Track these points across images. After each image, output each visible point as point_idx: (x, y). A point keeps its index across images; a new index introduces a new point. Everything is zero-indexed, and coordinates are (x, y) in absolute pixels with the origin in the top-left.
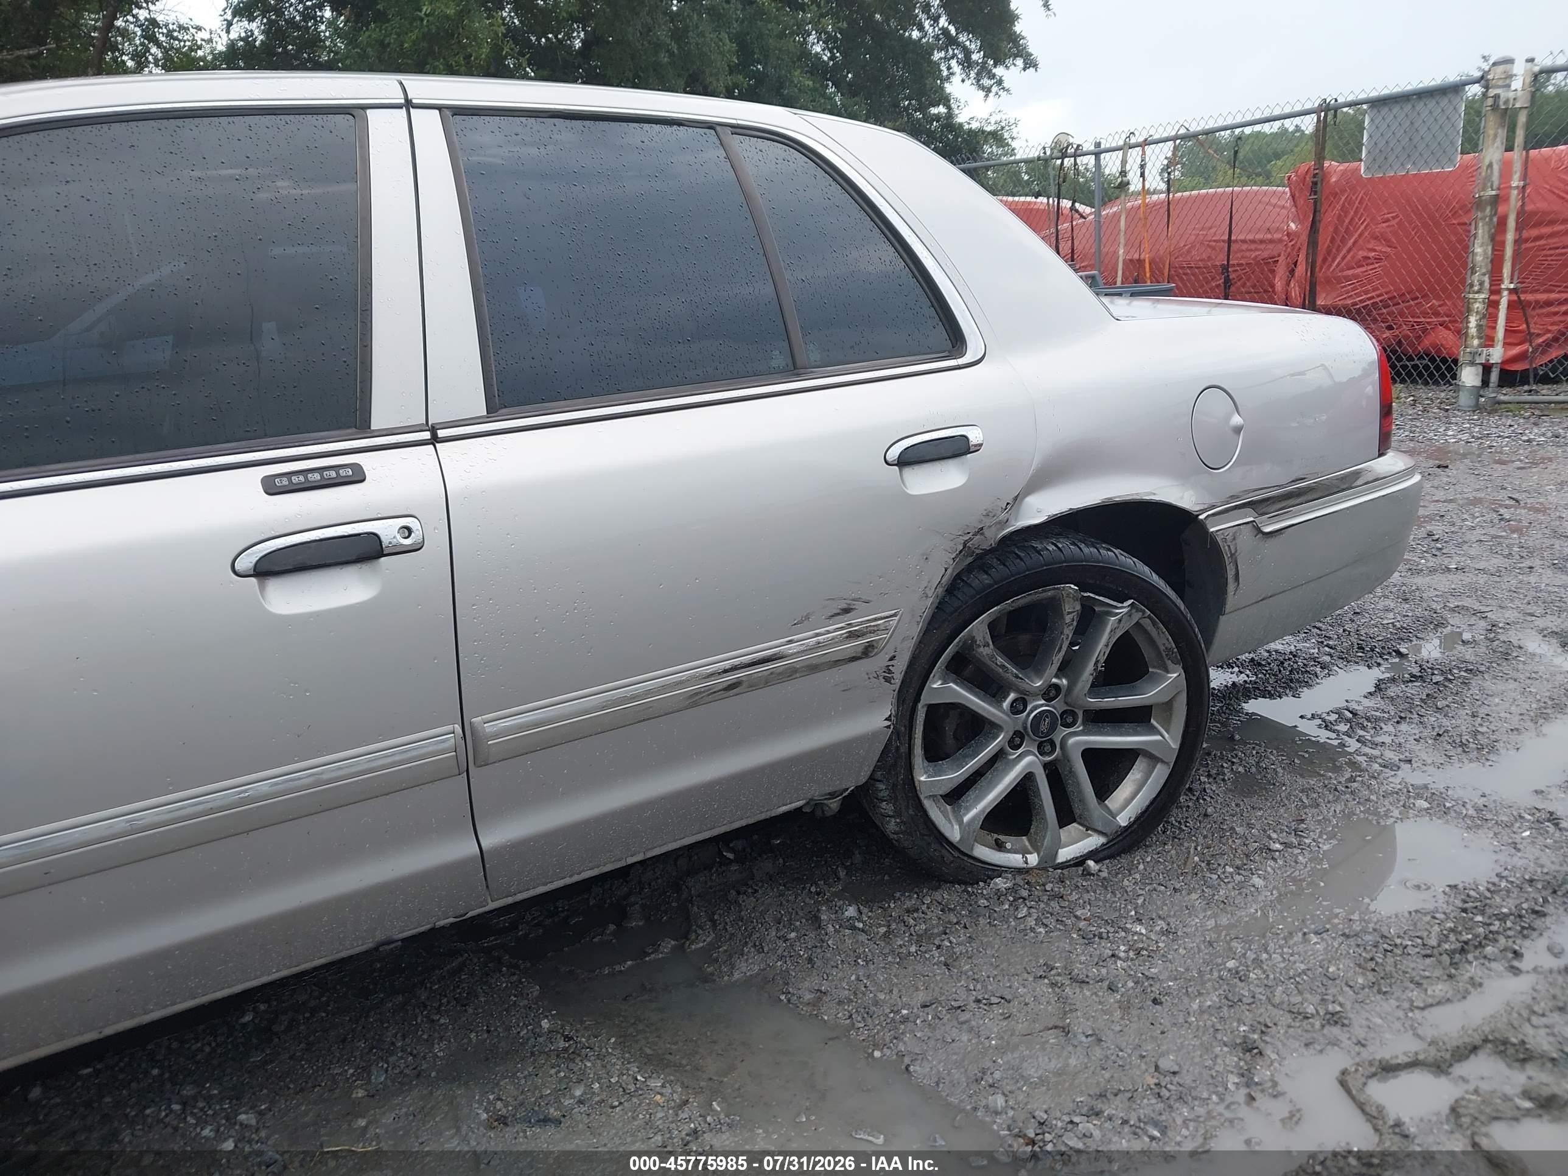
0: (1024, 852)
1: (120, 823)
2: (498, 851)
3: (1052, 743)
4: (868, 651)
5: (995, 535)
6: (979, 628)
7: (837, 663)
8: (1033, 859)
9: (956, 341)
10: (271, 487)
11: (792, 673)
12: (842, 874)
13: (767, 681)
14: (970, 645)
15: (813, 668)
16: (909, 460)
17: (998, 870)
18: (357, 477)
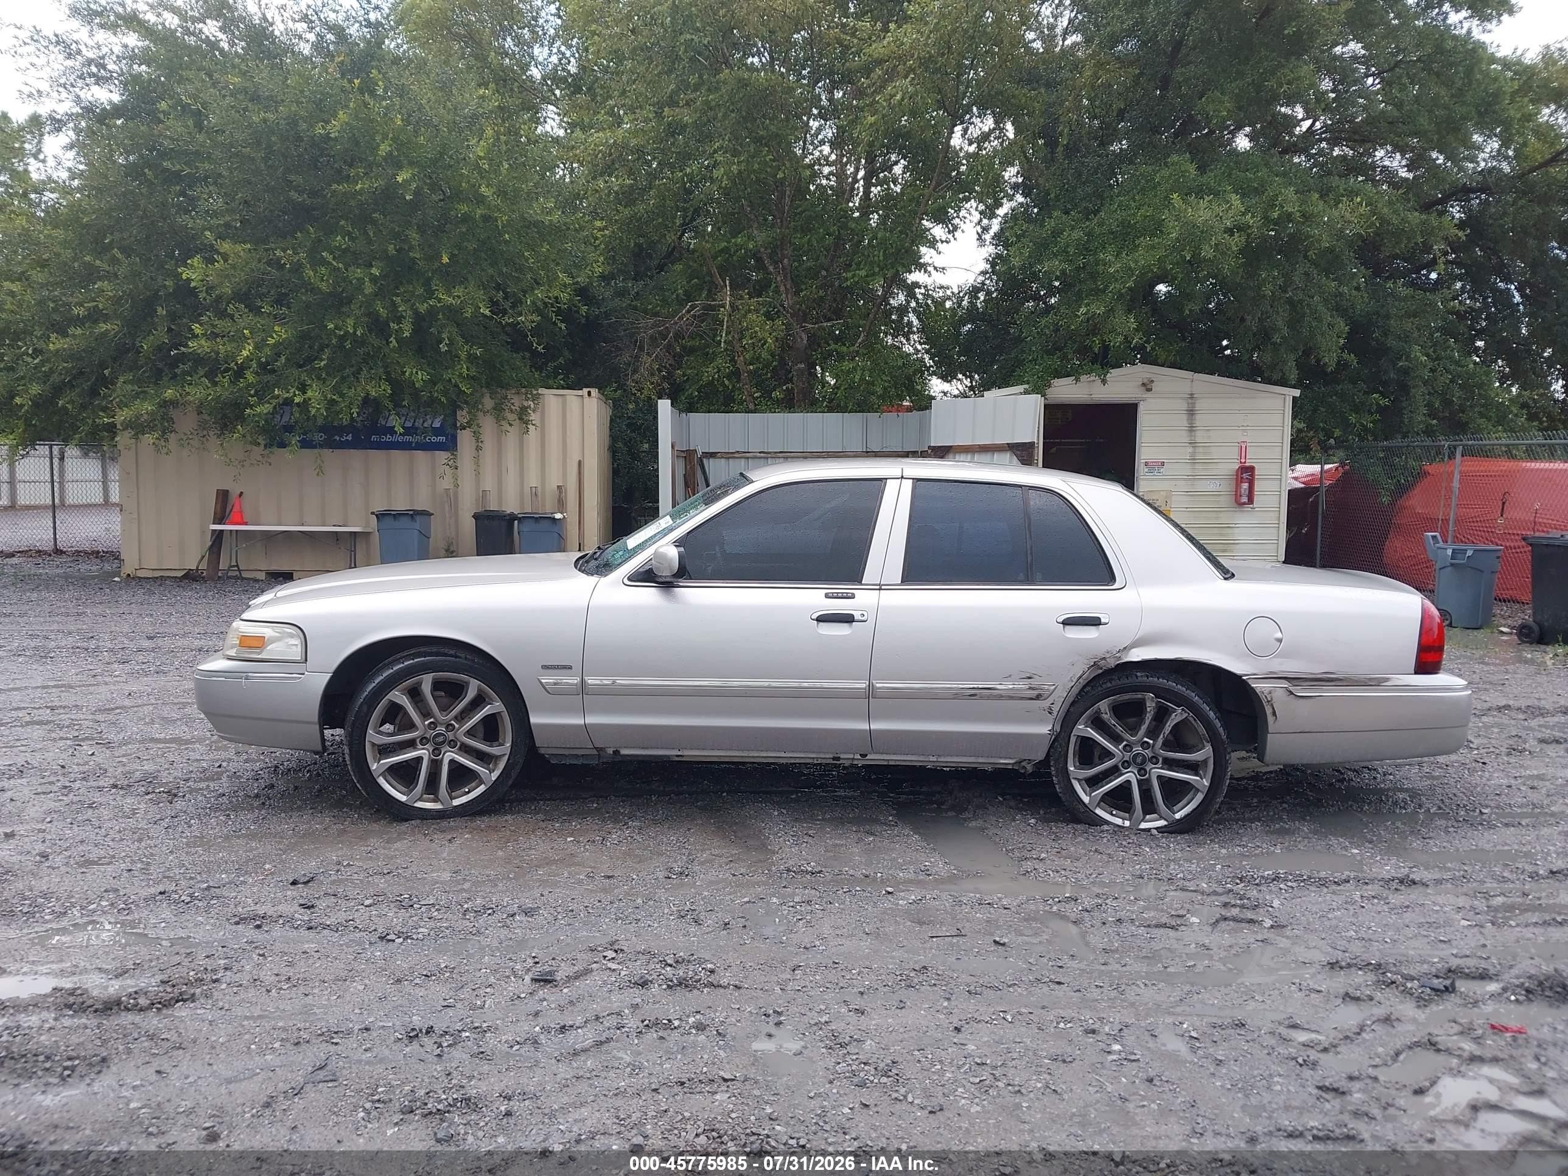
0: (1124, 819)
1: (766, 684)
2: (876, 731)
3: (1145, 770)
4: (1038, 697)
5: (1112, 663)
6: (1104, 705)
7: (1022, 698)
8: (1127, 823)
9: (1113, 579)
10: (827, 596)
11: (1000, 697)
12: (1042, 812)
13: (989, 698)
14: (1098, 712)
15: (1011, 698)
16: (1068, 622)
17: (1107, 823)
18: (853, 597)
